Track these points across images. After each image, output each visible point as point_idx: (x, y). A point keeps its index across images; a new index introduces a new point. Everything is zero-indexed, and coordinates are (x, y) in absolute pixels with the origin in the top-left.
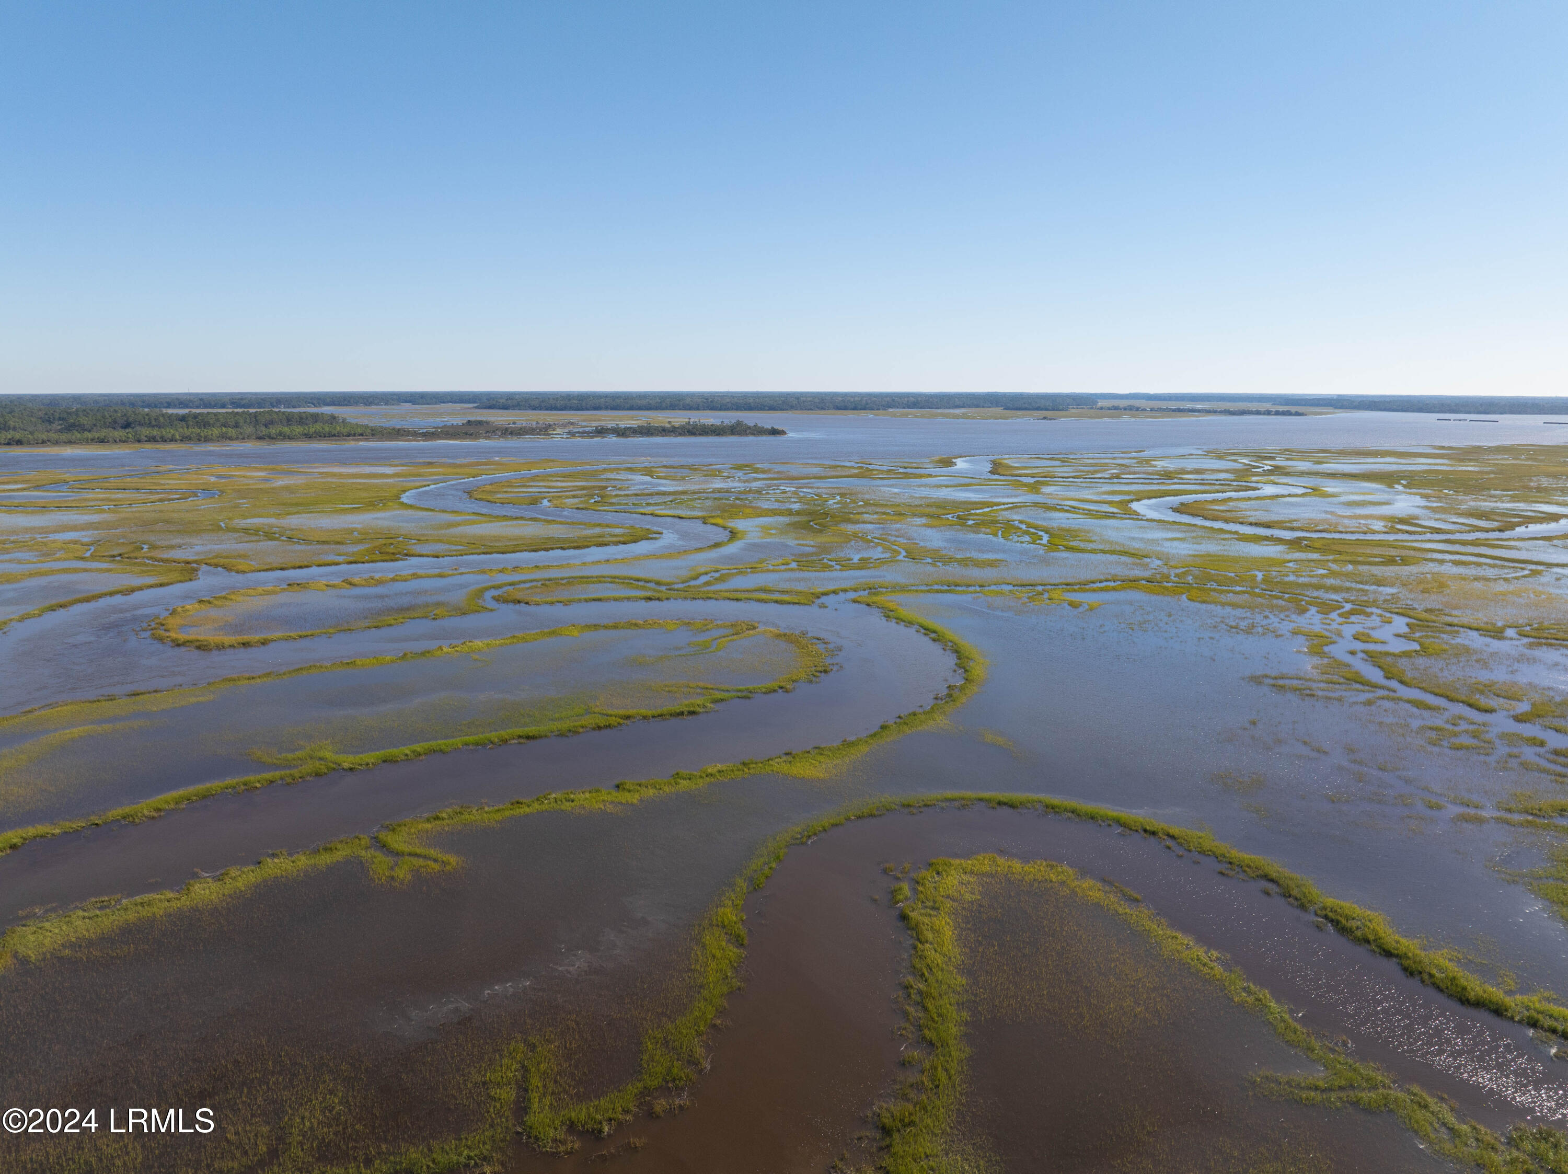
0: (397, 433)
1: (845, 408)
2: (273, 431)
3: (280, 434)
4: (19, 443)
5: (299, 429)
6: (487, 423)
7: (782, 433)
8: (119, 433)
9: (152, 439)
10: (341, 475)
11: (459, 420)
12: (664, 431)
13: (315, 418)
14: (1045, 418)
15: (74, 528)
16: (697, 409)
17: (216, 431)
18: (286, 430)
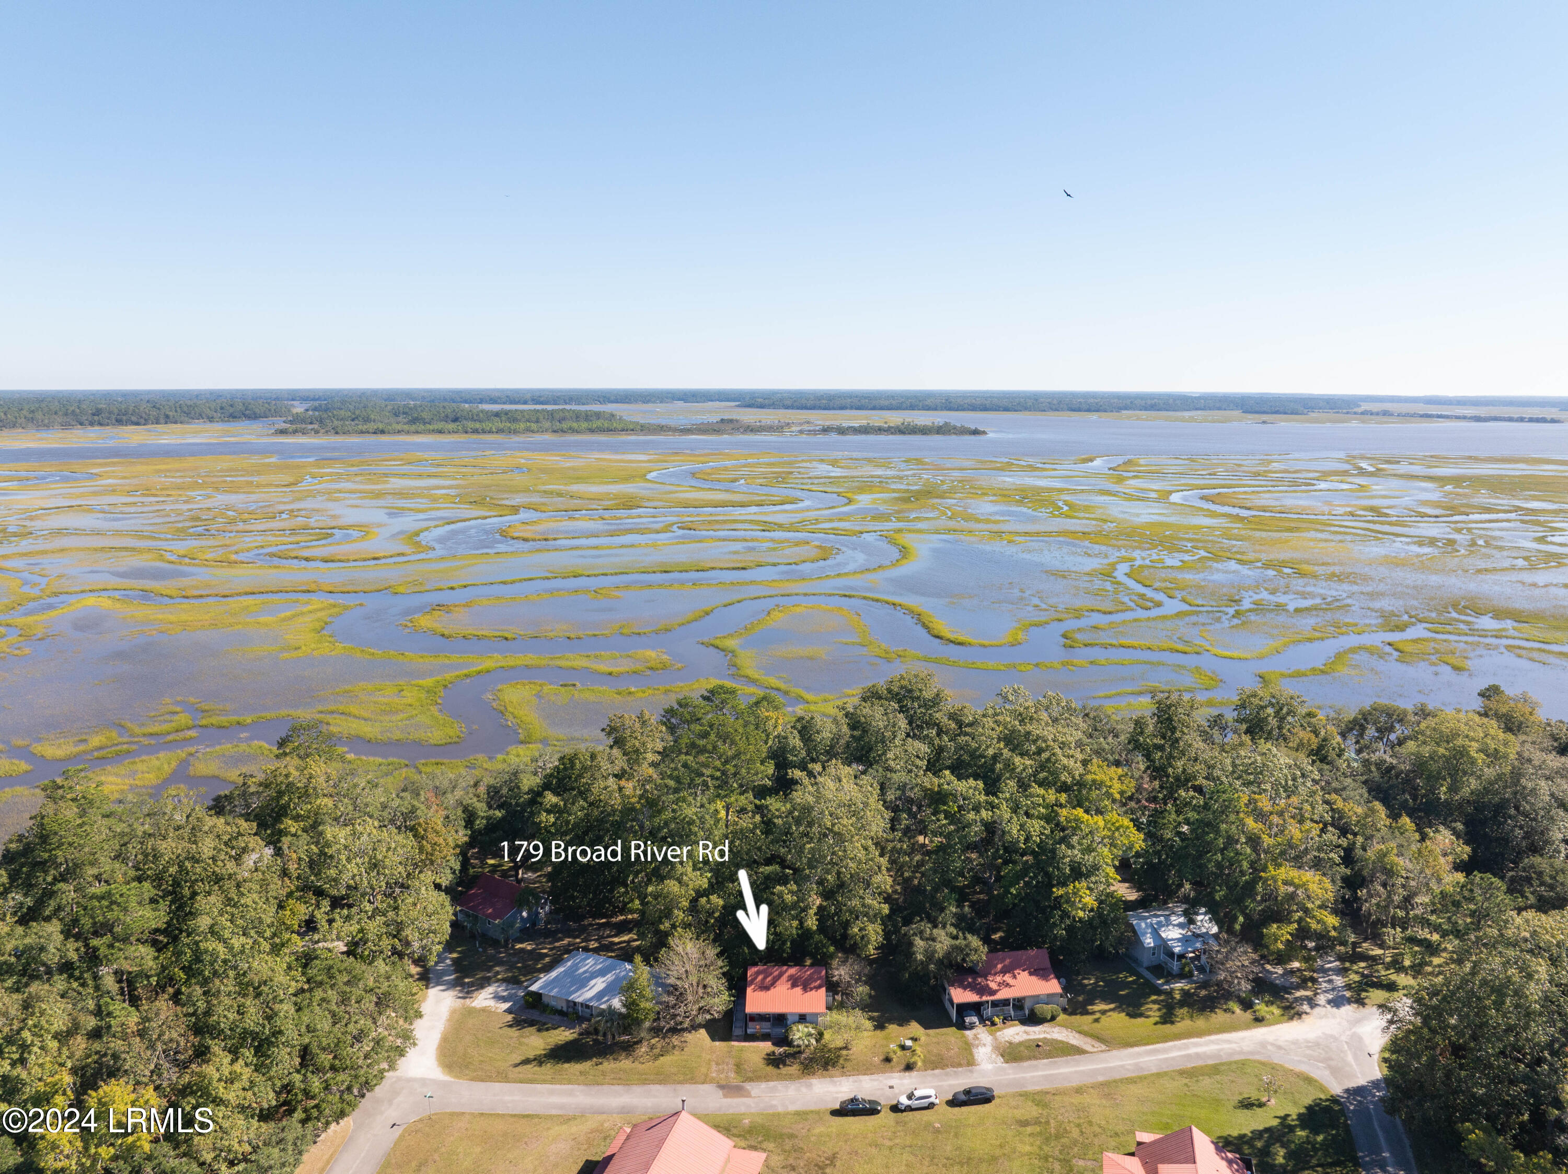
0: (661, 429)
1: (1079, 410)
2: (565, 426)
3: (570, 428)
4: (382, 432)
5: (584, 425)
6: (737, 421)
7: (984, 433)
8: (451, 426)
9: (475, 431)
10: (610, 460)
11: (715, 418)
12: (880, 430)
13: (598, 415)
14: (1264, 422)
15: (443, 488)
16: (936, 409)
17: (522, 426)
18: (575, 425)
